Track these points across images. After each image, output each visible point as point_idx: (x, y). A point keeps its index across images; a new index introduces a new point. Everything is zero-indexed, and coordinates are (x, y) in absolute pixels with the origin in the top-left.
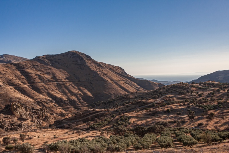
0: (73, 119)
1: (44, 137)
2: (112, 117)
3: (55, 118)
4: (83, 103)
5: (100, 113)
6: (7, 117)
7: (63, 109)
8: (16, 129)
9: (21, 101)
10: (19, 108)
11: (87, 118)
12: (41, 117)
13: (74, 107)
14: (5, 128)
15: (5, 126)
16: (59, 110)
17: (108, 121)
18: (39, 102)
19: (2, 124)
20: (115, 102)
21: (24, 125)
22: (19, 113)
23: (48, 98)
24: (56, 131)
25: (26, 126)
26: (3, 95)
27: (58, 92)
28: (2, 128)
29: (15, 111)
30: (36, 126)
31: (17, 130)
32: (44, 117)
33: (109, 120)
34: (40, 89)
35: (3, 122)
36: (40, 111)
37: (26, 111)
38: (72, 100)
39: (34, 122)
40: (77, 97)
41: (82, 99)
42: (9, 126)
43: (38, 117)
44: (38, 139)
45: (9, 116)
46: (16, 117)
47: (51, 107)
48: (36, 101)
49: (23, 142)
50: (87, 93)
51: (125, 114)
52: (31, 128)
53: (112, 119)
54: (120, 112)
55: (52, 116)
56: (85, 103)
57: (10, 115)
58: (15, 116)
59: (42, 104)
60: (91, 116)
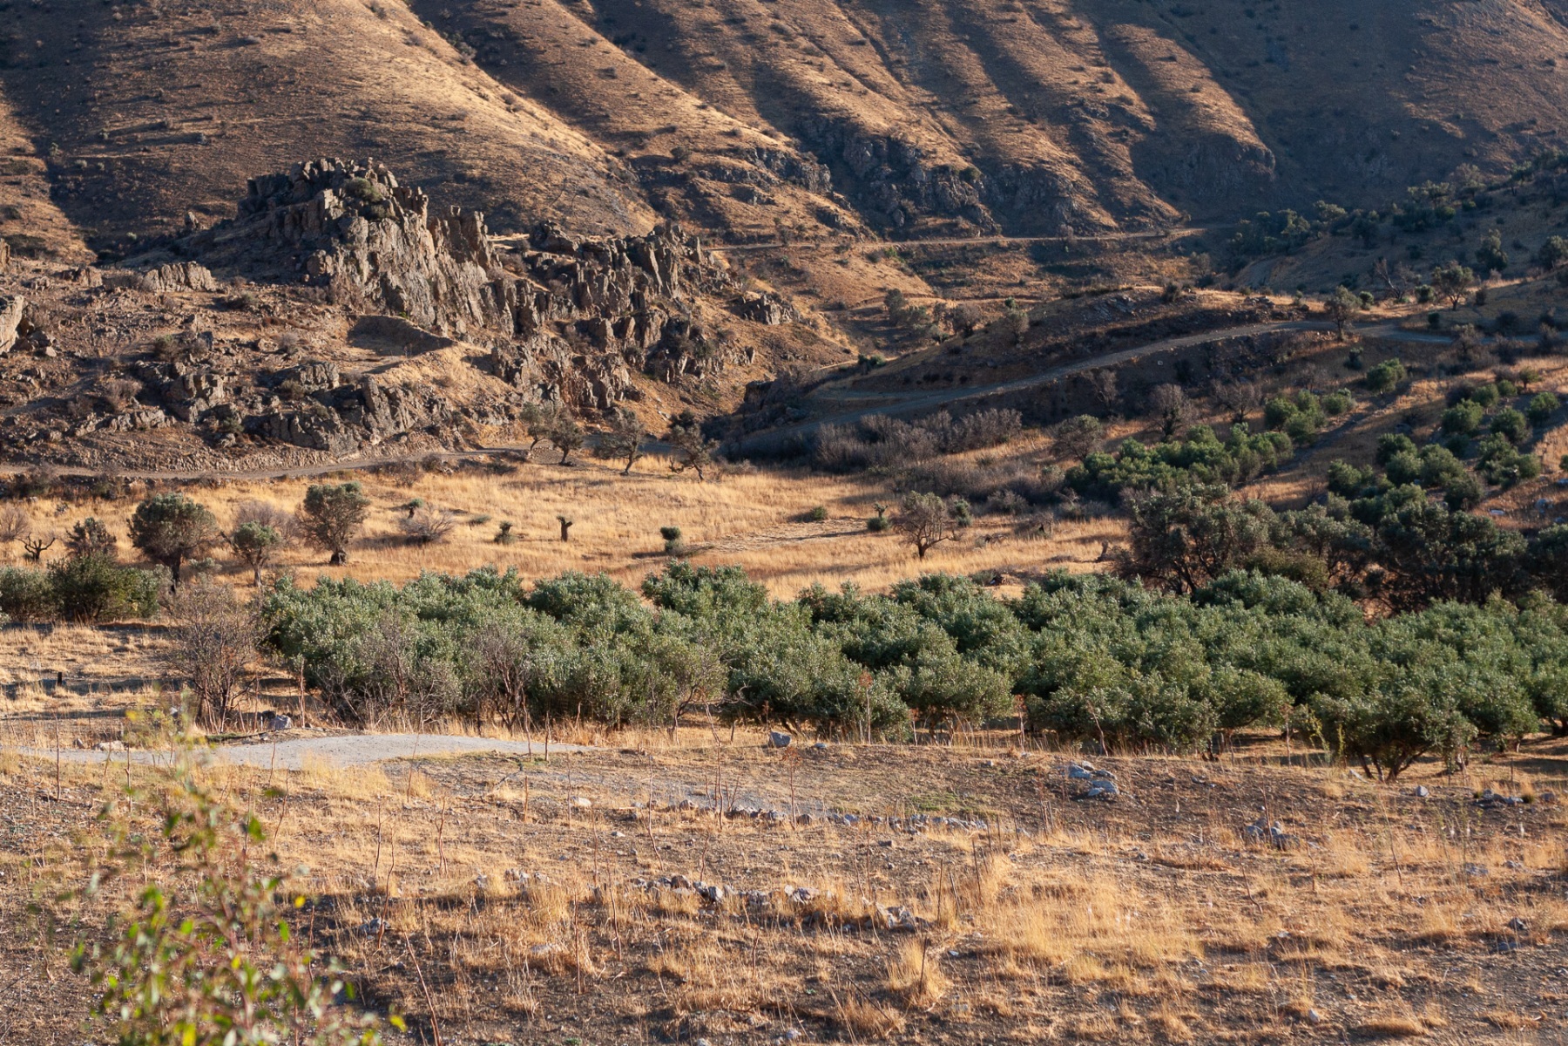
0: (931, 379)
1: (564, 537)
2: (1358, 386)
3: (776, 346)
4: (1138, 208)
5: (1236, 333)
6: (240, 305)
7: (916, 265)
8: (309, 431)
9: (463, 147)
10: (371, 217)
11: (1076, 381)
12: (620, 330)
13: (1038, 254)
14: (203, 415)
15: (203, 395)
16: (871, 271)
17: (1296, 432)
18: (657, 173)
19: (172, 372)
20: (1487, 222)
21: (393, 400)
22: (374, 274)
23: (754, 132)
24: (712, 487)
25: (412, 411)
26: (292, 72)
27: (879, 75)
28: (169, 412)
29: (331, 251)
30: (528, 416)
31: (318, 445)
32: (653, 336)
33: (1312, 419)
34: (675, 32)
35: (187, 348)
36: (618, 263)
37: (459, 260)
38: (1017, 167)
39: (509, 377)
40: (1079, 139)
41: (1138, 174)
42: (238, 391)
43: (591, 333)
44: (495, 547)
45: (263, 295)
46: (336, 309)
47: (783, 235)
48: (633, 155)
49: (335, 560)
50: (1200, 97)
51: (1524, 364)
52: (469, 430)
53: (1360, 407)
54: (1470, 335)
55: (742, 332)
56: (1169, 209)
57: (276, 279)
58: (329, 301)
59: (693, 193)
60: (1133, 355)
